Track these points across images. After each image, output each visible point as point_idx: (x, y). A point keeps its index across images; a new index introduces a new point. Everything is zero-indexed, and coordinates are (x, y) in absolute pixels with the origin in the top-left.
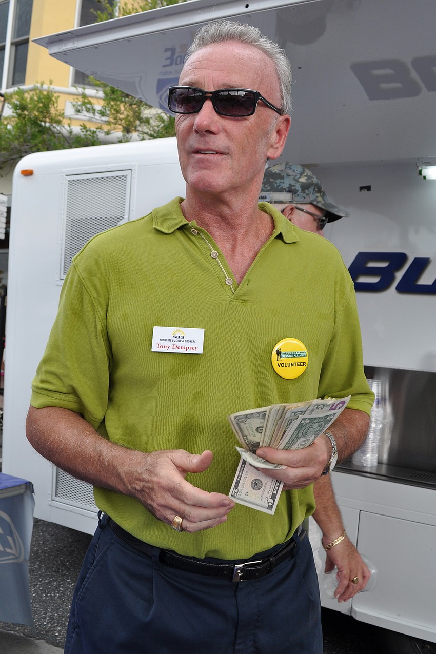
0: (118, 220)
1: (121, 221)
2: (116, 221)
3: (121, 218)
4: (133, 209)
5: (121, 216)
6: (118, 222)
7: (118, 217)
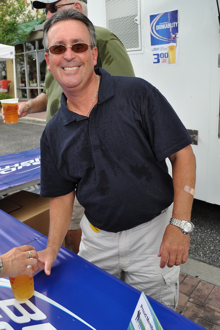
0: (135, 17)
1: (136, 17)
2: (133, 18)
3: (136, 15)
4: (142, 9)
5: (136, 14)
6: (134, 18)
7: (134, 15)
